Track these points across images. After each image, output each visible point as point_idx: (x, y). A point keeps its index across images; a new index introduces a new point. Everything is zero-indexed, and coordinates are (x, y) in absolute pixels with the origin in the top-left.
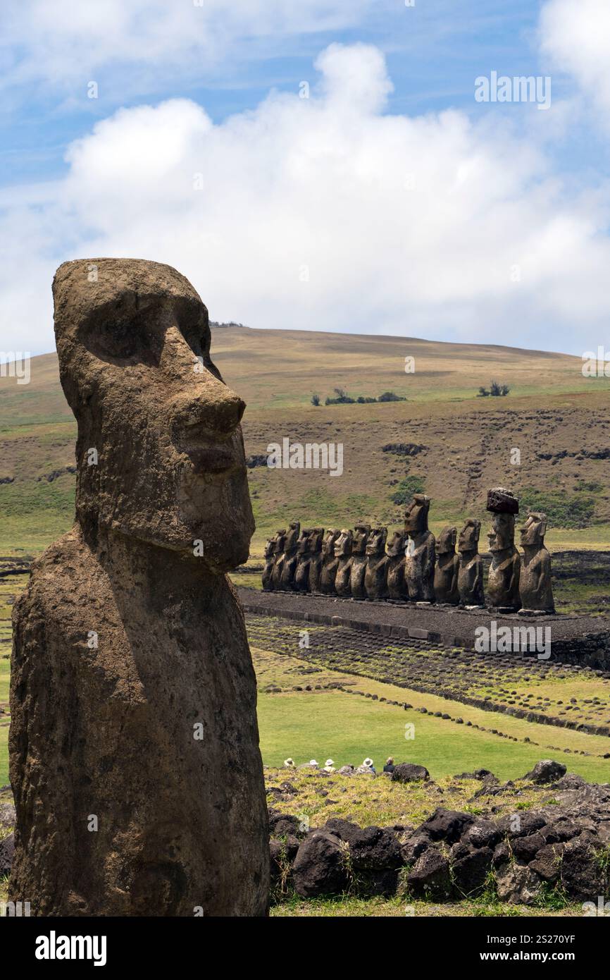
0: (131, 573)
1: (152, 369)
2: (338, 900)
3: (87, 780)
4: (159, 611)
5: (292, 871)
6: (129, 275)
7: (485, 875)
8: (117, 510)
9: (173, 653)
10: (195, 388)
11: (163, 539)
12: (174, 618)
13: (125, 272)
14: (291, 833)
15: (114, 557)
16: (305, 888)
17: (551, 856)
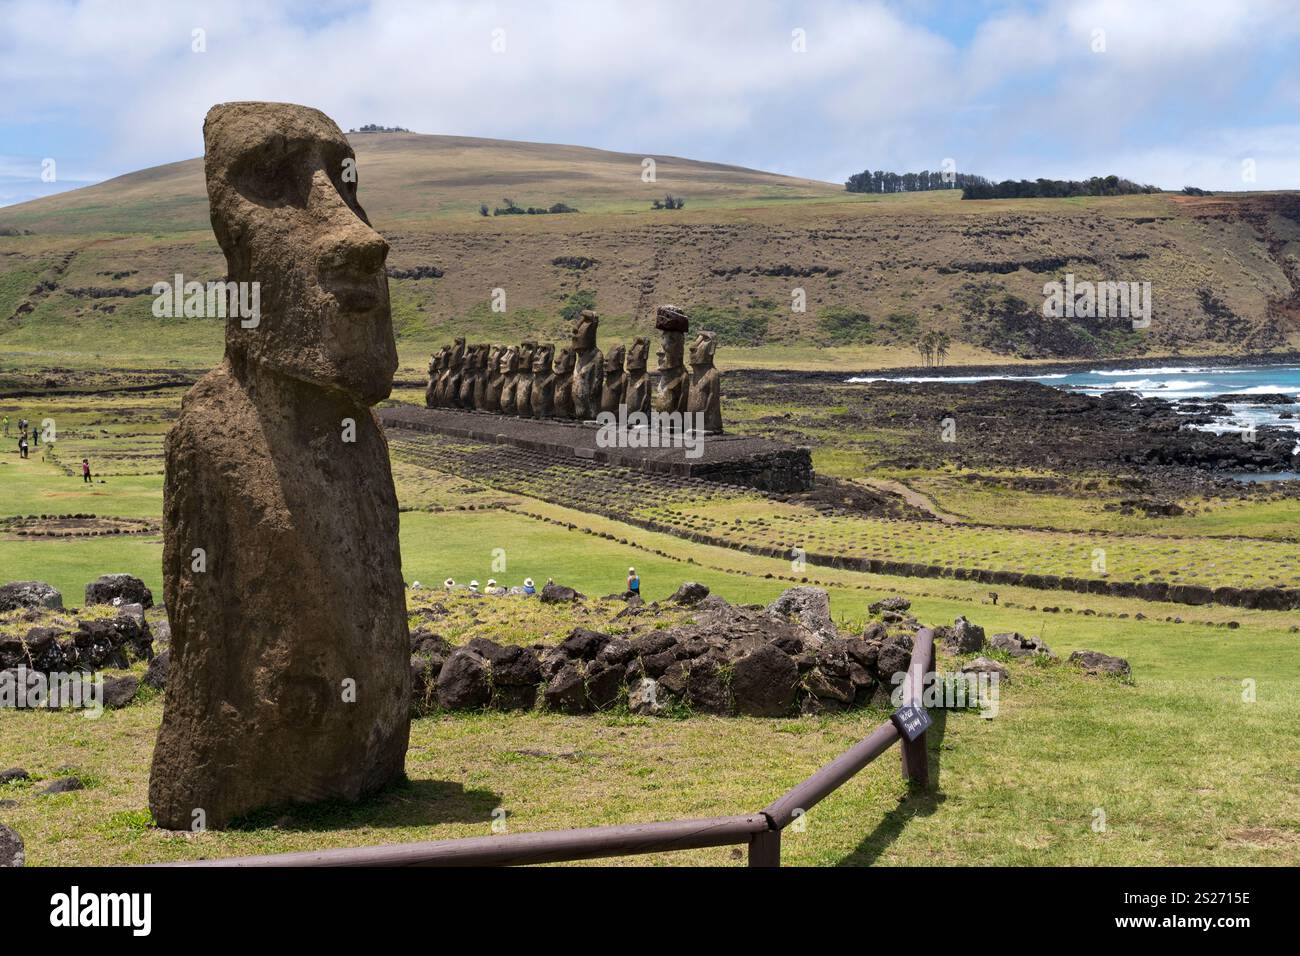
0: (278, 406)
1: (299, 211)
2: (480, 713)
3: (236, 601)
4: (306, 442)
5: (436, 686)
6: (277, 119)
7: (617, 689)
8: (265, 347)
9: (319, 482)
10: (341, 230)
11: (310, 375)
12: (319, 449)
13: (274, 116)
14: (436, 651)
15: (262, 391)
16: (448, 702)
17: (679, 672)
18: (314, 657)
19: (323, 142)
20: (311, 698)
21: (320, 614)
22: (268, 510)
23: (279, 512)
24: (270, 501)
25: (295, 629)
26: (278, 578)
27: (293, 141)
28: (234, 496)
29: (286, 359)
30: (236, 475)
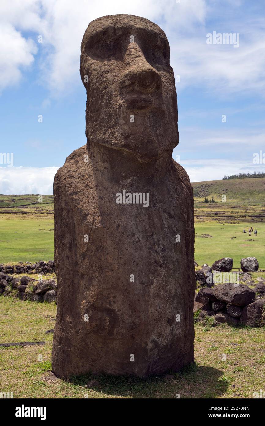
0: (102, 162)
4: (118, 182)
6: (113, 20)
18: (109, 298)
19: (137, 29)
20: (106, 320)
21: (115, 274)
22: (89, 216)
23: (95, 218)
24: (91, 212)
25: (99, 281)
26: (93, 253)
27: (118, 29)
28: (75, 208)
29: (100, 136)
30: (76, 197)
